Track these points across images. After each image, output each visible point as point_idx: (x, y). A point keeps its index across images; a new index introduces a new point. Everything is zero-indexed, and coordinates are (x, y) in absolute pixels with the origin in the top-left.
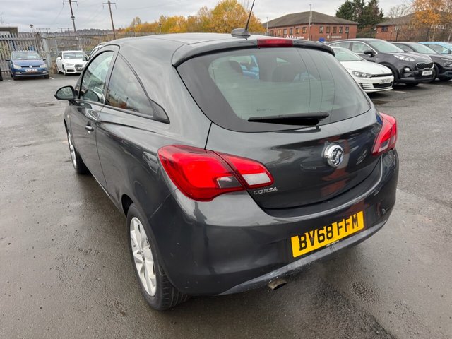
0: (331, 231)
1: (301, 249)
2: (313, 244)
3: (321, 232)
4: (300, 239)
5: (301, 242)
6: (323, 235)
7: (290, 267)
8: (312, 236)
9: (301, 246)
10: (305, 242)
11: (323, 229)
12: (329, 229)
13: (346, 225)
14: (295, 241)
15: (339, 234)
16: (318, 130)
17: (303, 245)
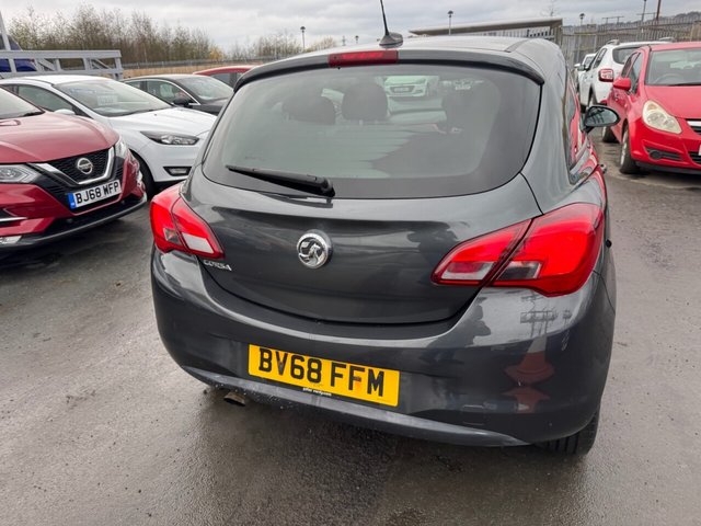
0: (318, 371)
1: (261, 368)
2: (281, 372)
3: (297, 362)
4: (262, 355)
5: (263, 360)
6: (301, 368)
7: (241, 383)
8: (282, 359)
9: (262, 364)
10: (269, 361)
11: (303, 360)
12: (315, 366)
13: (352, 378)
14: (254, 352)
15: (333, 384)
16: (329, 205)
17: (266, 365)
